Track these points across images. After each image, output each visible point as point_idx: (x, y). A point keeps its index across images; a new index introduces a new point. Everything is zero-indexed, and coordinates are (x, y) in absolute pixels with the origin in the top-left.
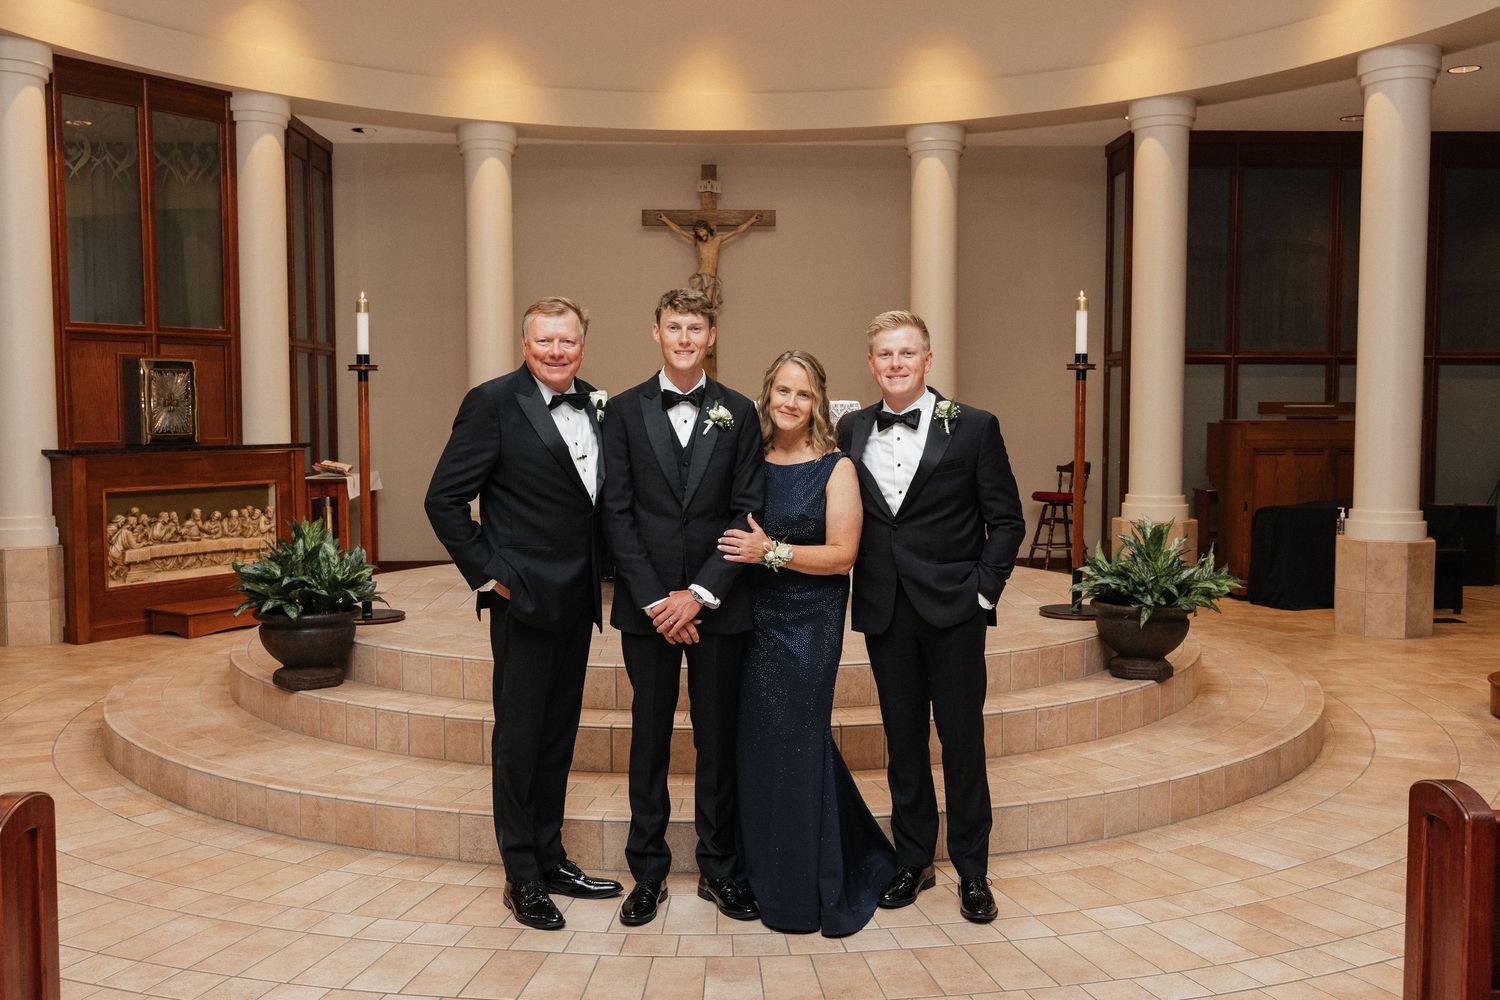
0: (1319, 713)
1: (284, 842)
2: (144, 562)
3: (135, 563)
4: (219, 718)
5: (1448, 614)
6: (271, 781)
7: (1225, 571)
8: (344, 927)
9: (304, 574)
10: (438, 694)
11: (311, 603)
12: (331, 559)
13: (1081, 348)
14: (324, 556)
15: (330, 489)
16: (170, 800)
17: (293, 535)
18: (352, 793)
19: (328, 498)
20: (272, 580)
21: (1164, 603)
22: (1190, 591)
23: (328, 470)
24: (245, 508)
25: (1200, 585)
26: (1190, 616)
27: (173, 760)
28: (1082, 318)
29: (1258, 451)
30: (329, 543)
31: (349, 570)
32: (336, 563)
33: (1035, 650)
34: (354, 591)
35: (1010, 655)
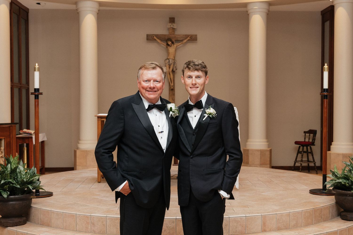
9: (11, 179)
10: (65, 228)
11: (13, 191)
12: (22, 172)
13: (326, 86)
14: (19, 171)
17: (6, 162)
28: (326, 74)
30: (21, 166)
31: (29, 177)
32: (24, 174)
33: (312, 209)
34: (31, 186)
35: (302, 212)
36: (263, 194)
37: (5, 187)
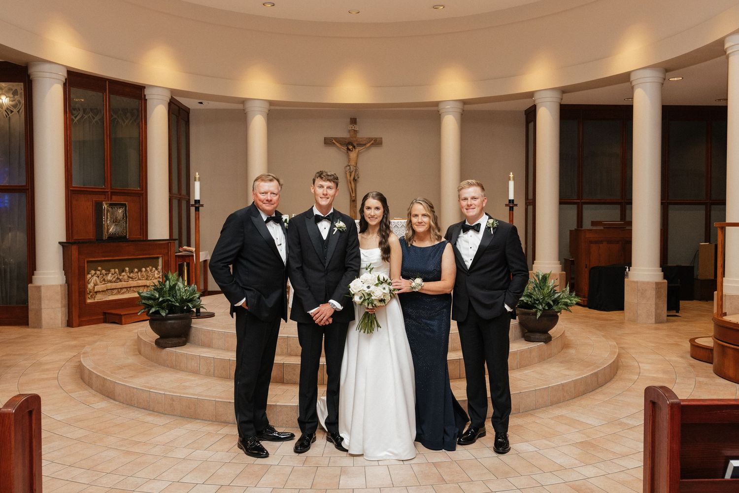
0: (616, 357)
1: (157, 415)
2: (103, 291)
3: (99, 292)
4: (131, 360)
5: (674, 313)
6: (151, 389)
7: (574, 294)
8: (180, 454)
9: (169, 296)
10: (227, 349)
12: (181, 289)
13: (511, 196)
15: (186, 259)
16: (108, 397)
18: (187, 394)
19: (185, 263)
20: (155, 299)
21: (547, 308)
22: (558, 303)
23: (186, 250)
24: (148, 267)
25: (563, 300)
26: (559, 314)
27: (109, 379)
28: (511, 184)
29: (591, 242)
30: (180, 282)
31: (189, 294)
32: (183, 291)
34: (191, 304)
37: (164, 305)
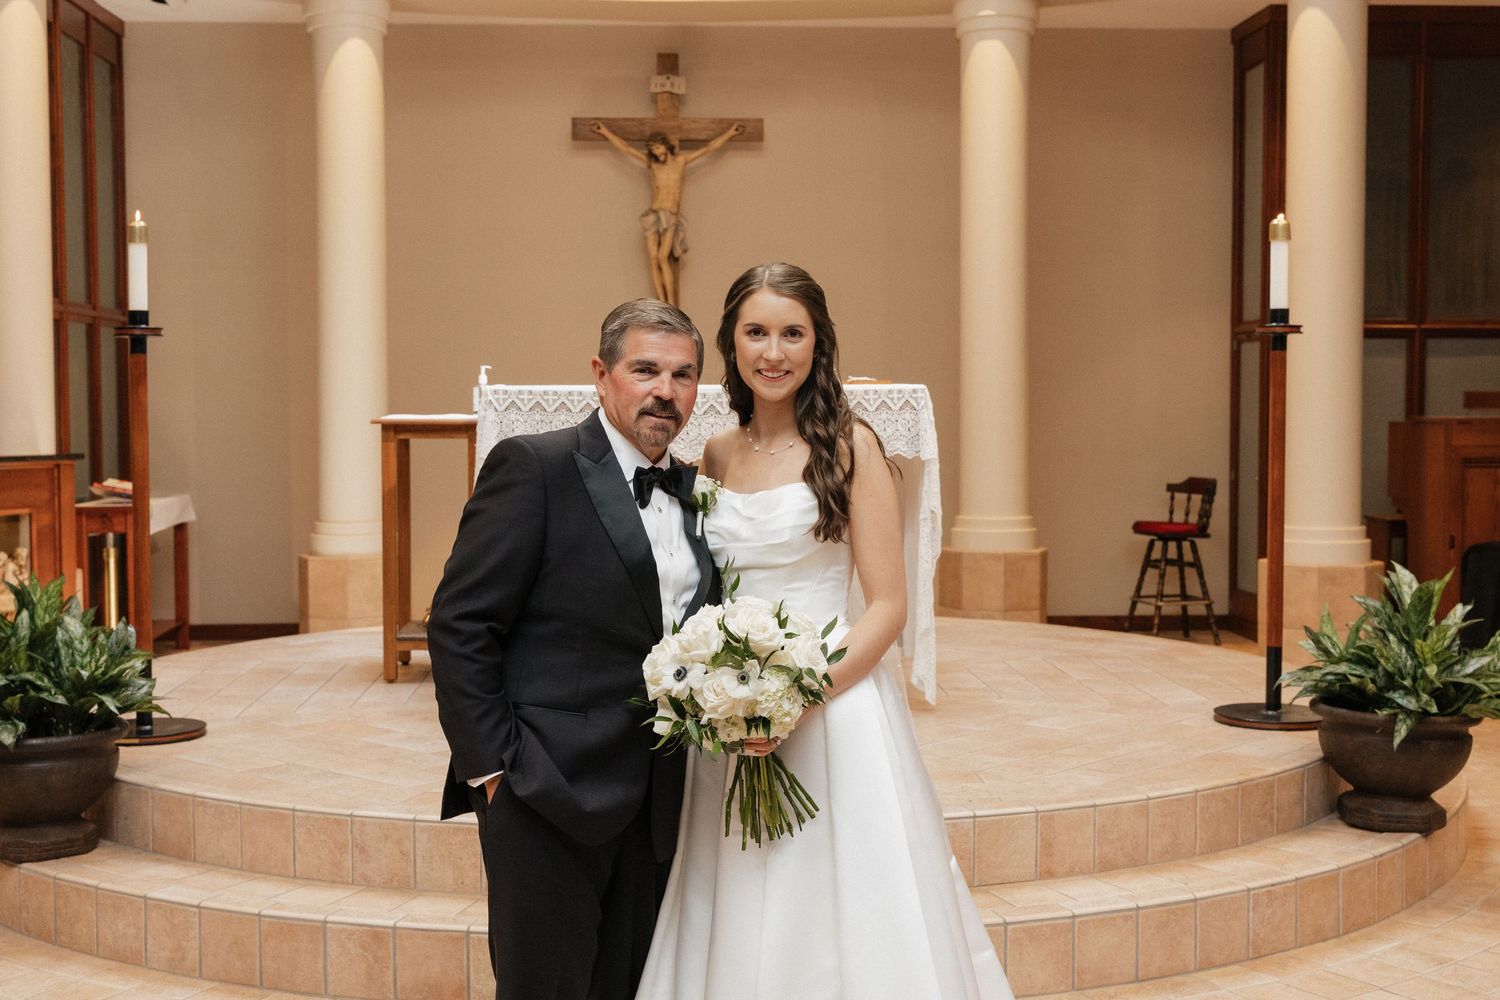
9: (30, 669)
10: (252, 867)
11: (40, 719)
12: (77, 643)
13: (1279, 298)
14: (67, 637)
15: (115, 520)
19: (110, 537)
21: (1435, 709)
23: (113, 493)
28: (1279, 254)
30: (74, 617)
31: (106, 661)
32: (84, 651)
33: (1233, 787)
34: (115, 697)
35: (1196, 796)
36: (1030, 723)
37: (9, 701)
